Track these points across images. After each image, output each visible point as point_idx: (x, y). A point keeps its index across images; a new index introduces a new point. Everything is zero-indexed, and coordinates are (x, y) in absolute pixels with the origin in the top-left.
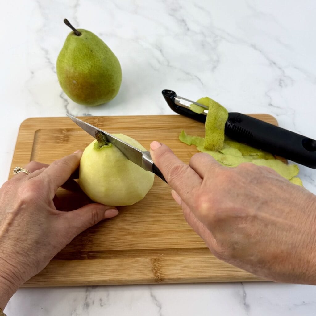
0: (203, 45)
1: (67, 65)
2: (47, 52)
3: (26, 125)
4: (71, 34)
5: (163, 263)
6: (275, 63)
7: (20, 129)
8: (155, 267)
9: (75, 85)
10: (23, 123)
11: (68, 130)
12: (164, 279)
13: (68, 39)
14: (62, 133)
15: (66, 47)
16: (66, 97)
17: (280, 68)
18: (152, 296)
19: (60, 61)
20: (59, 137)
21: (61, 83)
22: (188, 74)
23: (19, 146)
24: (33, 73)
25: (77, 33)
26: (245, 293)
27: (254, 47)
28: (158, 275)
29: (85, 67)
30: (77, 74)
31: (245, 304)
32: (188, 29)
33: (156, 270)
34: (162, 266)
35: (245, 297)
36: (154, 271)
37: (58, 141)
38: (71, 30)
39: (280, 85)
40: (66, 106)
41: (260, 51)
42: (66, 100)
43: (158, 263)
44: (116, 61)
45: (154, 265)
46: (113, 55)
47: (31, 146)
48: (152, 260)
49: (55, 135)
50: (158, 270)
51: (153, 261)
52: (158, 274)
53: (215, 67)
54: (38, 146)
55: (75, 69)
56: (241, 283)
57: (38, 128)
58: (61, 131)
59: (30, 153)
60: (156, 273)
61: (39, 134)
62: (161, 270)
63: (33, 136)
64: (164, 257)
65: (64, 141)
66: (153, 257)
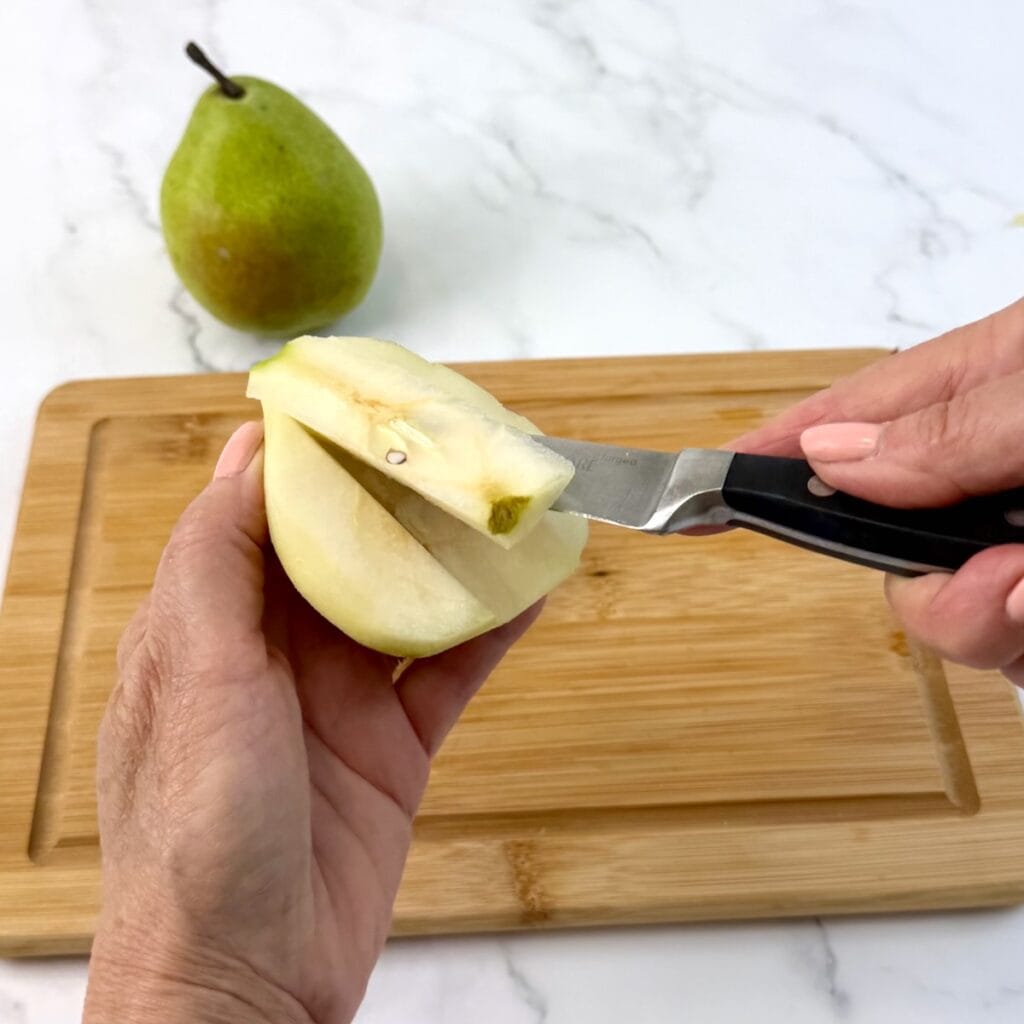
0: (654, 122)
1: (198, 200)
2: (119, 158)
3: (60, 405)
4: (211, 94)
5: (545, 859)
6: (902, 178)
7: (39, 419)
8: (519, 873)
9: (224, 262)
10: (50, 396)
11: (204, 419)
12: (554, 911)
13: (200, 111)
14: (182, 429)
15: (192, 137)
16: (192, 305)
17: (922, 194)
18: (513, 973)
19: (172, 183)
20: (173, 442)
21: (176, 259)
22: (606, 219)
23: (38, 477)
24: (72, 229)
25: (229, 89)
26: (830, 954)
27: (830, 123)
28: (533, 899)
29: (260, 204)
30: (231, 227)
31: (833, 992)
32: (602, 70)
33: (523, 882)
34: (543, 869)
35: (831, 968)
36: (519, 886)
37: (171, 455)
38: (208, 80)
39: (925, 250)
40: (192, 340)
41: (853, 138)
42: (190, 320)
43: (531, 860)
44: (363, 179)
45: (516, 867)
46: (351, 162)
47: (80, 477)
48: (506, 847)
49: (161, 436)
50: (531, 881)
51: (515, 851)
52: (532, 895)
53: (697, 195)
54: (103, 476)
55: (227, 209)
56: (817, 920)
57: (100, 415)
58: (179, 421)
59: (76, 498)
60: (525, 892)
61: (104, 434)
62: (544, 882)
63: (84, 440)
64: (549, 839)
65: (192, 454)
66: (509, 839)
